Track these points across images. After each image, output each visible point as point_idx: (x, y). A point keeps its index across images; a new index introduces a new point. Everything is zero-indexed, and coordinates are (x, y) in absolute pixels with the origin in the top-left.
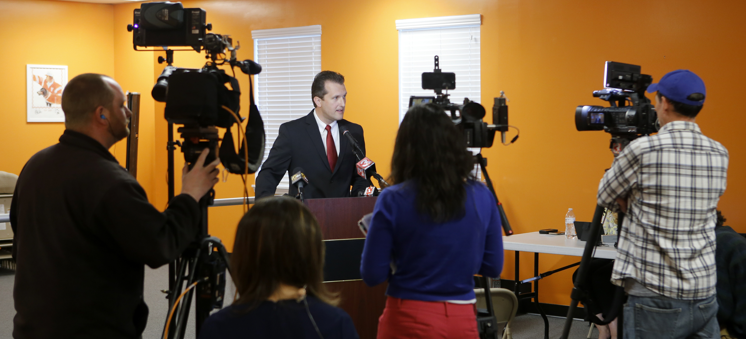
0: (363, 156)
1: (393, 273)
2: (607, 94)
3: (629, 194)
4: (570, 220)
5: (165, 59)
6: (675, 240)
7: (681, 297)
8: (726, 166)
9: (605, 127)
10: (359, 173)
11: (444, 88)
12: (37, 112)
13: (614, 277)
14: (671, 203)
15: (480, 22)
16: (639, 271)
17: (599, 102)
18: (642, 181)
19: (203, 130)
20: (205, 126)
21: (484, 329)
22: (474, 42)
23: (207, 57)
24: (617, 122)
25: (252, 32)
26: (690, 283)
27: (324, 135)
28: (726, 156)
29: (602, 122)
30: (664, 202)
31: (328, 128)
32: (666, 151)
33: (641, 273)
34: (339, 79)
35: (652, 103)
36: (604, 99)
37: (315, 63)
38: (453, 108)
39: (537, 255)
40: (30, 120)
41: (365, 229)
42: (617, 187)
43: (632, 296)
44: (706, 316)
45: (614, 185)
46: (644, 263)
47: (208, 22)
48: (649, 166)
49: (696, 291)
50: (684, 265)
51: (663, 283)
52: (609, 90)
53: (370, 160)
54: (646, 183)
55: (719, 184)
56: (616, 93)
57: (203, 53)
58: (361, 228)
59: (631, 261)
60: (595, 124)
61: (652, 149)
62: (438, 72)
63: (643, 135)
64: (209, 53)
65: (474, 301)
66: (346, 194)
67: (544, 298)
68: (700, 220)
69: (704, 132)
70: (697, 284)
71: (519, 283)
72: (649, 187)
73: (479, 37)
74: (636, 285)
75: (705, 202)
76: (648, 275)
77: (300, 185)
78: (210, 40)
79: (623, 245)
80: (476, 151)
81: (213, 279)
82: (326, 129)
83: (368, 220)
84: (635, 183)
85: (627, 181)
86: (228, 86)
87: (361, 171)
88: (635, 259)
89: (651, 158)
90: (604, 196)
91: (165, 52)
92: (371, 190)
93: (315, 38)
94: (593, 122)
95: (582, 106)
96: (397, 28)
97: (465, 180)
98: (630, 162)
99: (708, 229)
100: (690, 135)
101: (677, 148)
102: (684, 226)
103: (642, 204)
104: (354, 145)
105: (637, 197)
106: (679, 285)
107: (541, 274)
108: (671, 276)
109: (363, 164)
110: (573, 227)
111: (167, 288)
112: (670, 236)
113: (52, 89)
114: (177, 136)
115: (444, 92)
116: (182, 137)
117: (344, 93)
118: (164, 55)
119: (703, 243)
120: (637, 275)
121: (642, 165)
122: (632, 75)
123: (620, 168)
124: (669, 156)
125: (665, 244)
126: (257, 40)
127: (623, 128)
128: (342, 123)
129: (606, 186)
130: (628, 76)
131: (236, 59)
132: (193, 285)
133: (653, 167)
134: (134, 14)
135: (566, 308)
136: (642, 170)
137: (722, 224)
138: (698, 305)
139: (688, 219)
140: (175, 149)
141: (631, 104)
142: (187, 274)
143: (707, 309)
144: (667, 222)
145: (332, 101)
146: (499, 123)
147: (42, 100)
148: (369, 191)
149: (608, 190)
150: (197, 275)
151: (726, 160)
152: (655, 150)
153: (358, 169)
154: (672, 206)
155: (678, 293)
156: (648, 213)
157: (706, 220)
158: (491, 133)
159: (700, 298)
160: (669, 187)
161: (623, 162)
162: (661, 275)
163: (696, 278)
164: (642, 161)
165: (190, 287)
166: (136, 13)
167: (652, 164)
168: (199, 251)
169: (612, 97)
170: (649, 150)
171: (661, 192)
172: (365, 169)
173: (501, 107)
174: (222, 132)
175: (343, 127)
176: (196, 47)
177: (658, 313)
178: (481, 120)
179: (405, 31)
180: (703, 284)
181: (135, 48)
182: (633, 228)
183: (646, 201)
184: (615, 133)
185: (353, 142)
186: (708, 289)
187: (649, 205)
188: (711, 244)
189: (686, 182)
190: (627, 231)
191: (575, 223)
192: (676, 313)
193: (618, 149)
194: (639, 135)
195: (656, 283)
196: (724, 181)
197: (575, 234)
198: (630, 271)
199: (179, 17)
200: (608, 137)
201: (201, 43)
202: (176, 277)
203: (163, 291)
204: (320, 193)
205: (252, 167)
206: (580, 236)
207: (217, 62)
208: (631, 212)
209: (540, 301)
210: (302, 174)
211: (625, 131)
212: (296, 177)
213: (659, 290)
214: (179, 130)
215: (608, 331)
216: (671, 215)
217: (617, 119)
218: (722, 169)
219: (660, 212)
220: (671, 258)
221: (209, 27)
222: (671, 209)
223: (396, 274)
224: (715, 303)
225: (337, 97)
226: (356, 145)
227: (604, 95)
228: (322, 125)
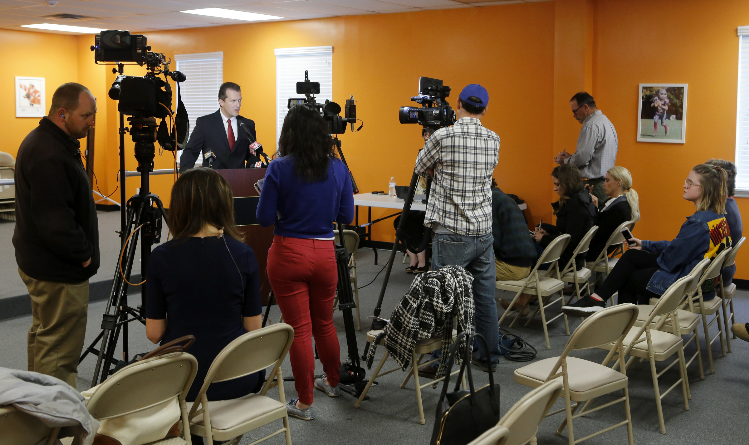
0: (254, 140)
1: (279, 219)
2: (421, 99)
3: (434, 166)
4: (392, 185)
5: (118, 70)
6: (464, 197)
7: (468, 234)
8: (498, 147)
9: (419, 121)
10: (251, 152)
11: (312, 93)
12: (23, 110)
13: (426, 221)
14: (461, 171)
15: (332, 51)
16: (441, 218)
17: (415, 104)
18: (442, 157)
19: (145, 119)
20: (147, 117)
21: (339, 256)
22: (328, 65)
23: (148, 69)
24: (427, 118)
25: (175, 56)
26: (474, 226)
27: (226, 125)
28: (498, 141)
29: (417, 118)
30: (456, 172)
31: (229, 122)
32: (457, 137)
33: (443, 219)
34: (237, 88)
35: (450, 105)
36: (419, 102)
37: (219, 78)
38: (319, 106)
39: (370, 208)
40: (18, 115)
41: (259, 189)
42: (426, 162)
43: (437, 234)
44: (485, 246)
45: (425, 160)
46: (445, 212)
47: (148, 45)
48: (446, 147)
49: (478, 231)
50: (469, 214)
51: (457, 225)
52: (422, 96)
53: (259, 143)
54: (444, 159)
55: (493, 159)
56: (426, 98)
57: (145, 66)
58: (256, 189)
59: (436, 211)
60: (413, 119)
61: (448, 136)
62: (307, 82)
63: (444, 127)
64: (149, 66)
65: (333, 238)
66: (242, 166)
67: (375, 237)
68: (480, 183)
69: (484, 124)
70: (479, 226)
71: (358, 227)
72: (446, 161)
73: (331, 61)
74: (439, 227)
75: (483, 171)
76: (447, 220)
77: (211, 160)
78: (150, 57)
79: (431, 200)
80: (333, 136)
81: (153, 223)
82: (227, 121)
83: (261, 183)
84: (437, 158)
85: (432, 157)
86: (163, 89)
87: (252, 150)
88: (439, 209)
89: (447, 142)
90: (419, 168)
91: (117, 65)
92: (259, 164)
93: (219, 61)
94: (411, 117)
95: (404, 107)
96: (275, 54)
97: (328, 155)
98: (434, 145)
99: (485, 190)
100: (474, 126)
101: (464, 135)
102: (469, 187)
103: (442, 173)
104: (248, 133)
105: (440, 168)
106: (467, 227)
107: (373, 221)
108: (462, 221)
109: (254, 146)
110: (394, 190)
111: (120, 230)
112: (461, 194)
113: (34, 94)
114: (127, 124)
115: (312, 95)
116: (130, 124)
117: (239, 98)
118: (117, 68)
119: (482, 199)
120: (440, 220)
121: (442, 146)
122: (437, 87)
123: (428, 150)
124: (459, 141)
125: (457, 200)
126: (178, 61)
127: (431, 121)
128: (239, 118)
129: (420, 161)
130: (435, 87)
131: (168, 70)
132: (139, 227)
133: (449, 148)
134: (96, 39)
135: (392, 244)
136: (442, 150)
137: (495, 186)
138: (479, 239)
139: (472, 182)
140: (125, 133)
141: (436, 106)
142: (134, 220)
143: (485, 242)
144: (458, 185)
145: (230, 103)
146: (350, 117)
147: (27, 102)
148: (258, 165)
149: (421, 163)
150: (142, 220)
151: (498, 144)
152: (450, 136)
153: (251, 149)
154: (461, 174)
155: (466, 231)
156: (446, 179)
157: (484, 183)
158: (344, 124)
159: (481, 235)
160: (459, 161)
161: (430, 145)
162: (455, 220)
163: (478, 222)
164: (441, 144)
165: (137, 229)
166: (97, 37)
167: (448, 146)
168: (143, 204)
169: (424, 101)
170: (446, 136)
171: (454, 164)
172: (256, 149)
173: (351, 106)
174: (158, 121)
175: (240, 121)
176: (139, 62)
177: (453, 245)
178: (337, 115)
179: (281, 56)
180: (483, 226)
181: (96, 63)
182: (438, 189)
183: (445, 171)
184: (425, 125)
185: (247, 131)
186: (487, 229)
187: (447, 174)
188: (489, 199)
189: (470, 158)
190: (434, 191)
191: (396, 187)
192: (465, 245)
193: (428, 136)
194: (441, 126)
195: (452, 225)
196: (497, 157)
197: (395, 193)
198: (436, 218)
199: (128, 40)
200: (421, 128)
201: (143, 59)
202: (127, 222)
203: (117, 232)
204: (223, 166)
205: (180, 145)
206: (399, 195)
207: (155, 72)
208: (436, 178)
209: (372, 239)
210: (212, 153)
211: (433, 124)
212: (208, 155)
213: (454, 230)
214: (129, 119)
215: (417, 258)
216: (461, 180)
217: (427, 116)
218: (495, 150)
219: (454, 178)
220: (461, 209)
221: (149, 48)
222: (461, 176)
223: (280, 220)
224: (491, 237)
225: (234, 100)
226: (249, 133)
227: (418, 99)
228: (225, 119)
